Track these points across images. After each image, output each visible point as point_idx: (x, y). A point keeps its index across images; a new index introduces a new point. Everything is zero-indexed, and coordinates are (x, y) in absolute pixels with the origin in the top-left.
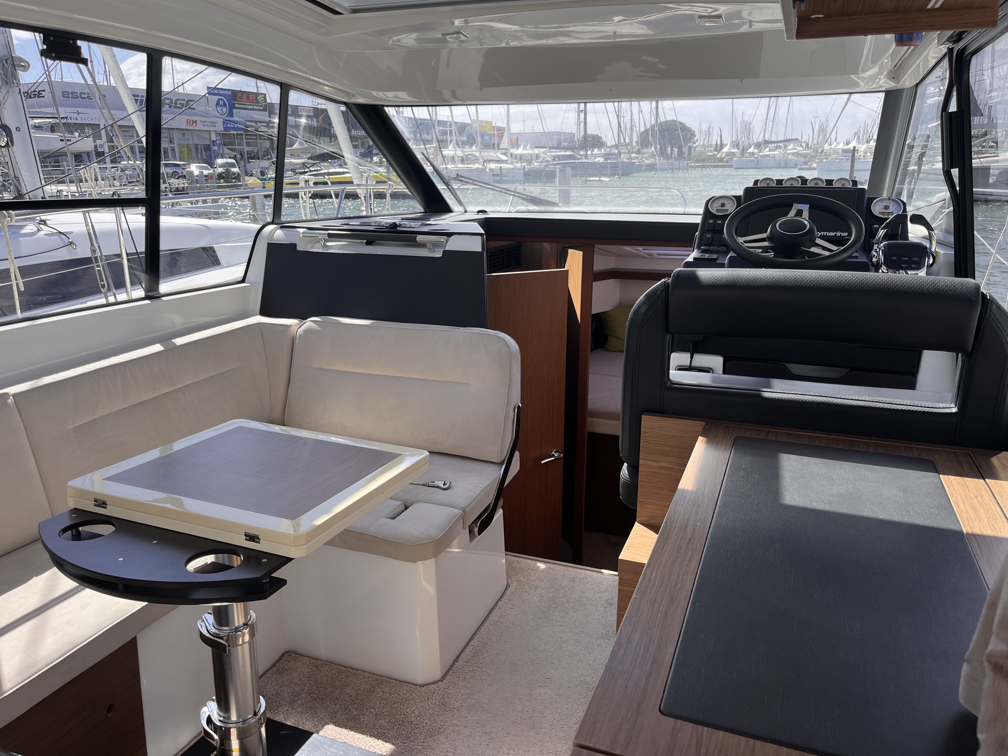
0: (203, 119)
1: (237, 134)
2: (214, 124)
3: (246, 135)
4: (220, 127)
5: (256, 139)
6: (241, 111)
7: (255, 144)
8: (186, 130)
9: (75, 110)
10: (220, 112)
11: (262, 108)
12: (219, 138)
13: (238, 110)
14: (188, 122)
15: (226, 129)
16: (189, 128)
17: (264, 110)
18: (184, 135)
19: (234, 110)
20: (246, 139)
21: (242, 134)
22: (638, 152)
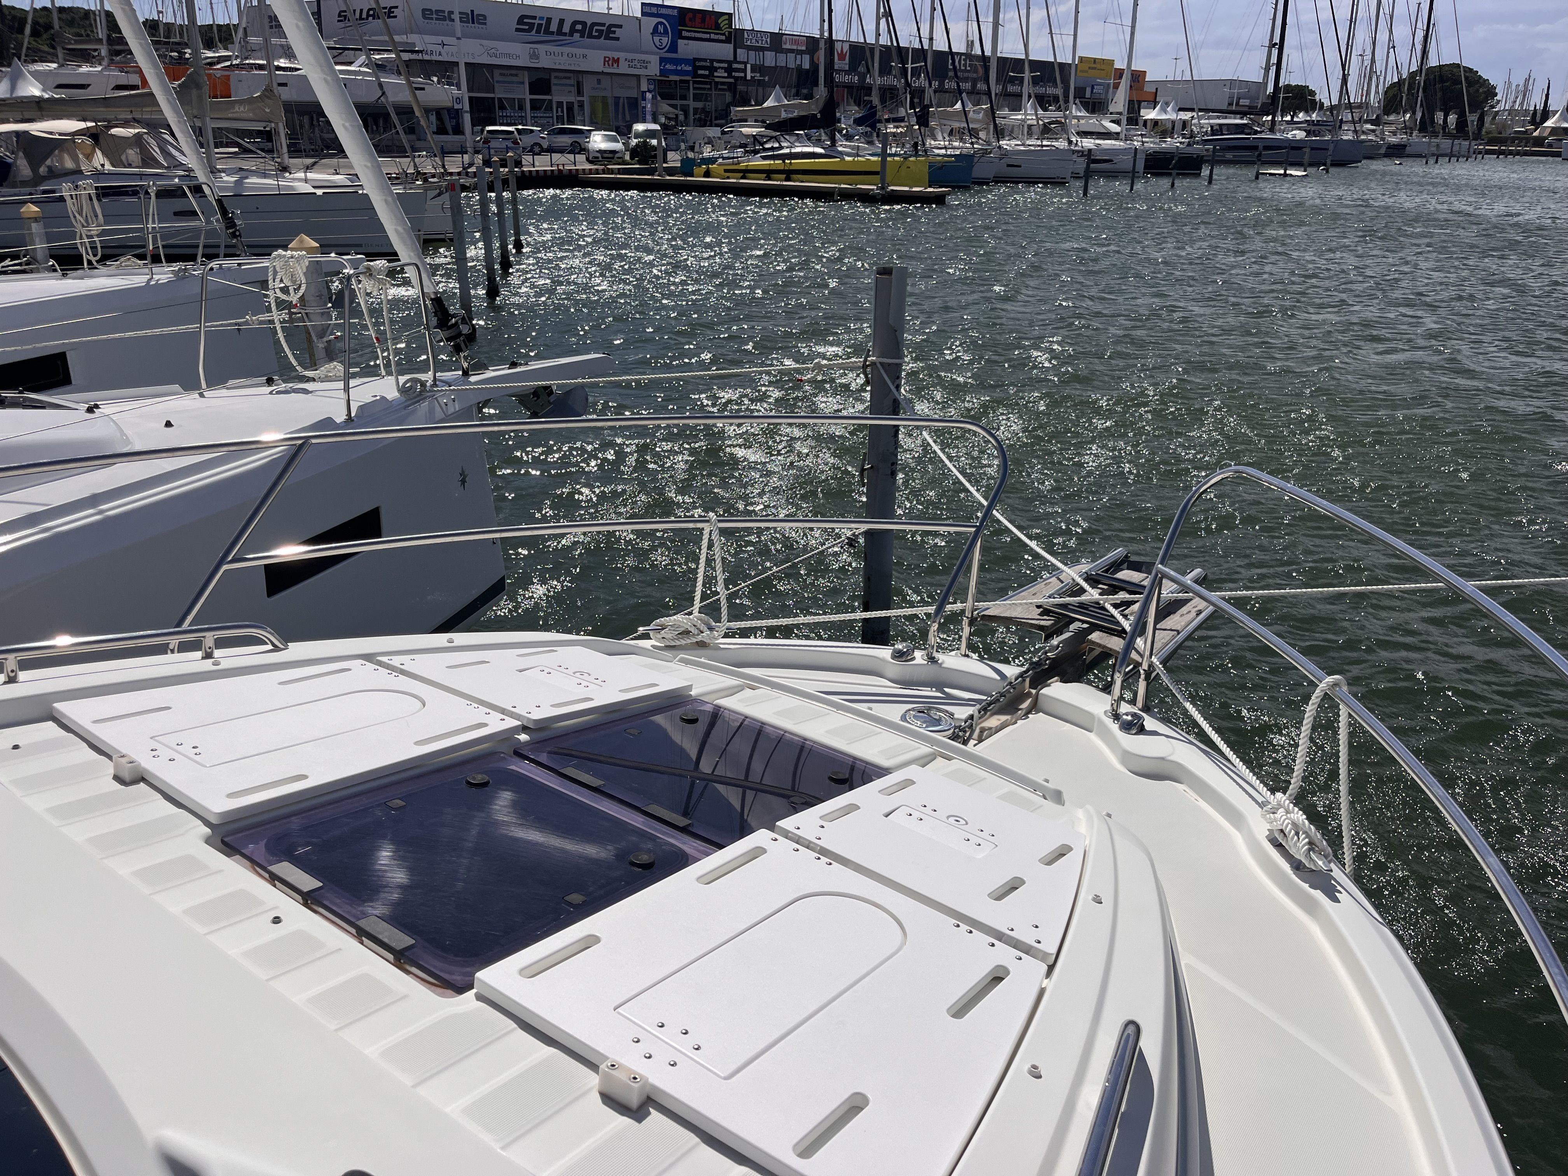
0: (630, 56)
1: (681, 81)
2: (645, 64)
3: (694, 82)
4: (654, 69)
5: (710, 89)
6: (690, 42)
7: (706, 98)
8: (603, 73)
9: (439, 39)
10: (658, 44)
11: (723, 38)
12: (652, 87)
13: (686, 41)
14: (606, 60)
15: (663, 72)
16: (606, 70)
17: (728, 41)
18: (599, 81)
19: (680, 41)
20: (694, 88)
21: (688, 82)
22: (1376, 122)
